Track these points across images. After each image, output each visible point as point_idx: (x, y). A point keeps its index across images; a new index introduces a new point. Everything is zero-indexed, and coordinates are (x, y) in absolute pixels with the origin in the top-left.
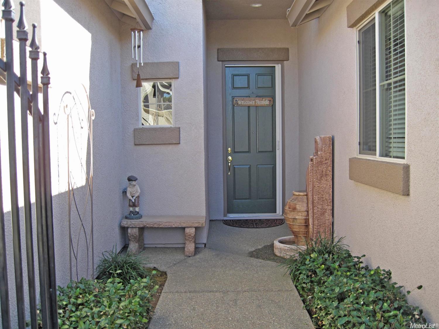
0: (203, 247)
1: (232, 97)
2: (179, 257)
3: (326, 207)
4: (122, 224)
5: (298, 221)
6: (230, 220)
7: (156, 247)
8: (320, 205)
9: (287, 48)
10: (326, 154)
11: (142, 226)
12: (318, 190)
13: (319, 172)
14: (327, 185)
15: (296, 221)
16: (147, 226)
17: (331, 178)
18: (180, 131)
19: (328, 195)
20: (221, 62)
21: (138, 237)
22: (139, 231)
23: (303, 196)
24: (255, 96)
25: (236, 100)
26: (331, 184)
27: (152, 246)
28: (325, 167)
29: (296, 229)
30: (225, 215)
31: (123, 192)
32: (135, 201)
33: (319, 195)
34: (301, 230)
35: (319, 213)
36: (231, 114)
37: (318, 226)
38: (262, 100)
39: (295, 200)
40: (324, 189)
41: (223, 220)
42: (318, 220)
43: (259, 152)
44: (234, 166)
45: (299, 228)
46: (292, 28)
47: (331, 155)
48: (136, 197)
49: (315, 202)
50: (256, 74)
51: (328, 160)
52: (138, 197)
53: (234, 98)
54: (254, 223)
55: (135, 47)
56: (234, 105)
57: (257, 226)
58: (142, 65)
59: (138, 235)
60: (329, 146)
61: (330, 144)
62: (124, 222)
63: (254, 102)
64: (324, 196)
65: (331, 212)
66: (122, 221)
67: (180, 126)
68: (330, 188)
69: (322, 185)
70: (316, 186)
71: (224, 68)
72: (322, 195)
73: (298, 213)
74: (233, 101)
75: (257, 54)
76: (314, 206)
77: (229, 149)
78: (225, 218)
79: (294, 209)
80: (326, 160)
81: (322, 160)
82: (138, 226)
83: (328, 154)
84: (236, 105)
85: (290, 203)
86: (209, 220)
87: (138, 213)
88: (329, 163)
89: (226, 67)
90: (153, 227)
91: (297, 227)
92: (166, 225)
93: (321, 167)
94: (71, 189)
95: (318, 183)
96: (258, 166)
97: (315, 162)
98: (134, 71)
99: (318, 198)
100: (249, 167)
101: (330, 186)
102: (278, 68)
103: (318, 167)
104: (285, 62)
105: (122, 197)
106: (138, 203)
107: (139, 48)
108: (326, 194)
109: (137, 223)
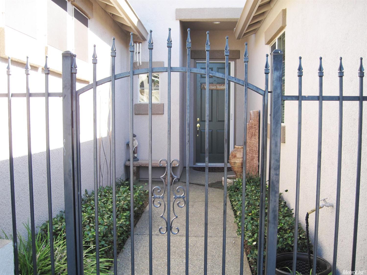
0: (177, 181)
1: (201, 83)
2: (161, 186)
3: (255, 155)
4: (126, 164)
5: (237, 164)
6: (198, 167)
7: (147, 180)
8: (251, 154)
9: (238, 50)
10: (255, 122)
11: (138, 165)
12: (249, 144)
13: (250, 133)
14: (255, 141)
15: (236, 164)
16: (142, 165)
17: (258, 137)
18: (164, 106)
19: (256, 147)
20: (193, 60)
21: (136, 173)
22: (137, 169)
23: (241, 148)
24: (216, 83)
25: (203, 85)
26: (258, 141)
27: (145, 180)
28: (254, 130)
29: (236, 169)
30: (194, 164)
31: (127, 144)
32: (134, 150)
33: (250, 147)
34: (239, 170)
35: (250, 159)
36: (200, 95)
37: (249, 167)
38: (221, 86)
39: (236, 151)
40: (253, 144)
41: (193, 167)
42: (249, 163)
43: (219, 121)
44: (202, 130)
45: (238, 168)
46: (237, 40)
47: (258, 122)
48: (135, 147)
49: (248, 152)
50: (217, 68)
51: (256, 125)
52: (136, 147)
53: (202, 84)
54: (214, 169)
55: (136, 53)
56: (202, 89)
57: (215, 171)
58: (141, 64)
59: (136, 171)
60: (257, 117)
61: (257, 115)
62: (127, 163)
63: (215, 87)
64: (253, 148)
65: (258, 158)
66: (126, 162)
67: (164, 103)
68: (257, 143)
69: (252, 141)
70: (248, 142)
71: (195, 64)
72: (252, 148)
73: (237, 159)
74: (201, 86)
75: (218, 54)
76: (247, 154)
77: (198, 119)
78: (194, 166)
79: (235, 156)
80: (255, 125)
81: (252, 126)
82: (136, 166)
83: (256, 122)
84: (203, 89)
85: (232, 152)
86: (183, 167)
87: (136, 157)
88: (256, 128)
89: (197, 63)
90: (146, 166)
91: (237, 168)
92: (154, 165)
93: (251, 130)
94: (101, 137)
95: (249, 140)
96: (218, 131)
97: (248, 127)
98: (135, 67)
99: (250, 149)
100: (211, 131)
101: (257, 142)
102: (232, 64)
103: (249, 130)
104: (237, 60)
105: (126, 148)
106: (136, 151)
107: (139, 54)
108: (254, 147)
109: (135, 163)
